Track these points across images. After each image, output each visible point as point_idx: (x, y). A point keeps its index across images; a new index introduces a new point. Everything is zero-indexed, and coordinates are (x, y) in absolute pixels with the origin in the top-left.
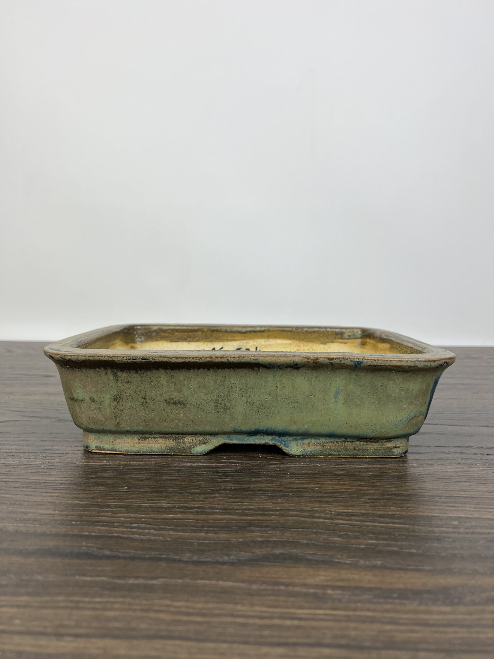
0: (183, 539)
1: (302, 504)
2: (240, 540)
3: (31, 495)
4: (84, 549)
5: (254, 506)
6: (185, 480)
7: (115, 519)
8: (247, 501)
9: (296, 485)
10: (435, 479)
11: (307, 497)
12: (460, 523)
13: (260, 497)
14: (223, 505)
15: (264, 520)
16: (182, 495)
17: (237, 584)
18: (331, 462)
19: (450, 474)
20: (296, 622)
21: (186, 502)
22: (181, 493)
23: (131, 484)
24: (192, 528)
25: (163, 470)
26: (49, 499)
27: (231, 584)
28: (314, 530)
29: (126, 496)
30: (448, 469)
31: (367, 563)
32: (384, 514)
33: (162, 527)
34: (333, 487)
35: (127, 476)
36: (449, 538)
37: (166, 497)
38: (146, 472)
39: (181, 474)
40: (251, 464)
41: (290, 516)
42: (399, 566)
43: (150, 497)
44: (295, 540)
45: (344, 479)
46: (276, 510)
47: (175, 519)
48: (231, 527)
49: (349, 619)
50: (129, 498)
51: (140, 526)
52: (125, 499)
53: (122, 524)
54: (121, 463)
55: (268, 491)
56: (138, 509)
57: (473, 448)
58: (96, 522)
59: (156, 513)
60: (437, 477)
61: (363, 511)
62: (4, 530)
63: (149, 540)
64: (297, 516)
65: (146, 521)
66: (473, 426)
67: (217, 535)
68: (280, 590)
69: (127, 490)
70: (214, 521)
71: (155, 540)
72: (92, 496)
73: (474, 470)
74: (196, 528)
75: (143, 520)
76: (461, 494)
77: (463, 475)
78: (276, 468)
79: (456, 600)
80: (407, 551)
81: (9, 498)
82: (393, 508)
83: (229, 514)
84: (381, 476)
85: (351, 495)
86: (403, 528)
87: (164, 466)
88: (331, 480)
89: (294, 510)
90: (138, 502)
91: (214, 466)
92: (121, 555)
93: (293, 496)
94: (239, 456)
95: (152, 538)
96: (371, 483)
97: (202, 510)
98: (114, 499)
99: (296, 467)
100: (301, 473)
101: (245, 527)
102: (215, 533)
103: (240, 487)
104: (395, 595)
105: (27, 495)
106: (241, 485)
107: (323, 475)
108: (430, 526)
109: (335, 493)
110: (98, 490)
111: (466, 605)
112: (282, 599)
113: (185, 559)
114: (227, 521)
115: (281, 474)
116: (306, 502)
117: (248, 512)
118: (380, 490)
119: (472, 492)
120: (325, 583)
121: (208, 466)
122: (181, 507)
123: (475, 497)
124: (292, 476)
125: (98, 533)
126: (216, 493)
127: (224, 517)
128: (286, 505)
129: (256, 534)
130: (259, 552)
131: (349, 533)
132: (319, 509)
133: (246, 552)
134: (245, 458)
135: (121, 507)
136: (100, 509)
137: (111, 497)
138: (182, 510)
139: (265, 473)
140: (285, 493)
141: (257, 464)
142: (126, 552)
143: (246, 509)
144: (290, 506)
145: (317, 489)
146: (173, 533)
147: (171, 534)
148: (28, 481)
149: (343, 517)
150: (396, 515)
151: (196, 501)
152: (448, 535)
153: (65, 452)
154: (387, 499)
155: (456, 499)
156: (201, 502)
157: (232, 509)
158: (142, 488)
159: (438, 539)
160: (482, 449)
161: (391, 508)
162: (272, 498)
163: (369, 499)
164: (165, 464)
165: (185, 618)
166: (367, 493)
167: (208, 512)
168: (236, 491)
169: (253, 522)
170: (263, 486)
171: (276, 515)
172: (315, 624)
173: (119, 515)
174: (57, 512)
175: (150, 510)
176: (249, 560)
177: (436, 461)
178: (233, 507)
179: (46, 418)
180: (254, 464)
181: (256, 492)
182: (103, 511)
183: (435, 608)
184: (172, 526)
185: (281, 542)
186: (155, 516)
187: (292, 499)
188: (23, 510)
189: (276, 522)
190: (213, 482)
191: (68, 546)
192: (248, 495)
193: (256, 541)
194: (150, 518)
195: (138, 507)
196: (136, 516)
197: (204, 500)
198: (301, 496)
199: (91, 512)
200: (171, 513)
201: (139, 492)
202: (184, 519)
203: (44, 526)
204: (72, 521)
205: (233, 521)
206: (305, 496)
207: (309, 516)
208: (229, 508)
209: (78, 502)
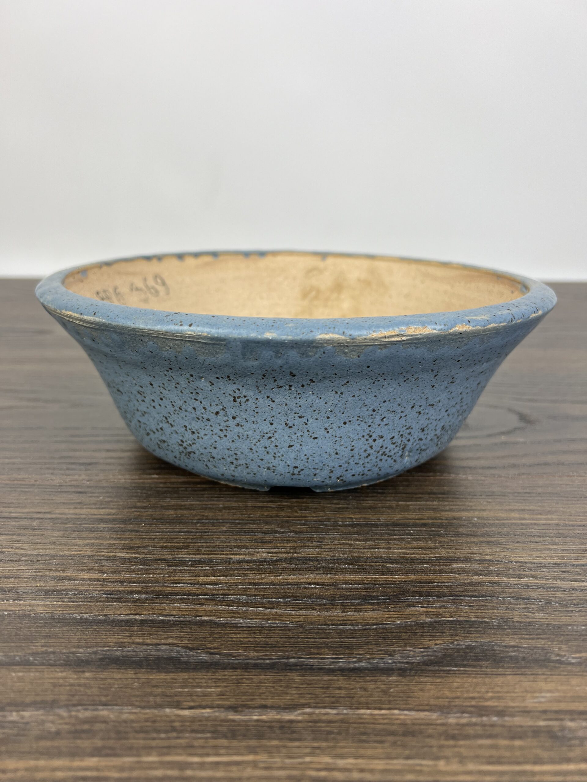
0: (312, 623)
2: (399, 622)
3: (60, 544)
4: (164, 651)
5: (397, 554)
7: (198, 586)
8: (384, 545)
9: (443, 513)
11: (467, 535)
13: (399, 537)
15: (421, 583)
16: (285, 535)
17: (423, 715)
22: (283, 533)
23: (205, 518)
24: (320, 601)
26: (89, 551)
27: (413, 714)
28: (501, 599)
29: (203, 540)
33: (274, 600)
37: (262, 541)
41: (456, 573)
43: (238, 541)
44: (481, 620)
46: (431, 562)
47: (289, 584)
48: (376, 598)
50: (208, 544)
51: (239, 599)
52: (203, 547)
53: (212, 597)
55: (408, 525)
56: (228, 567)
58: (171, 593)
59: (256, 572)
62: (33, 615)
63: (261, 628)
64: (465, 571)
65: (246, 589)
67: (361, 614)
68: (493, 725)
71: (270, 628)
72: (151, 543)
74: (324, 601)
75: (241, 587)
81: (27, 550)
83: (365, 571)
89: (457, 560)
90: (222, 551)
92: (225, 660)
93: (446, 534)
95: (264, 623)
98: (186, 547)
101: (397, 596)
102: (355, 611)
103: (365, 518)
105: (54, 544)
106: (364, 516)
110: (159, 530)
112: (503, 742)
113: (326, 665)
114: (367, 586)
116: (469, 545)
117: (391, 566)
122: (291, 560)
125: (179, 617)
126: (334, 531)
127: (358, 577)
128: (443, 552)
129: (418, 609)
130: (435, 646)
132: (491, 557)
133: (414, 646)
136: (171, 568)
137: (182, 544)
138: (293, 565)
140: (433, 529)
142: (231, 655)
143: (386, 561)
144: (448, 553)
145: (475, 519)
147: (291, 615)
148: (49, 516)
149: (532, 573)
151: (308, 547)
156: (317, 550)
157: (366, 562)
158: (223, 524)
162: (417, 538)
167: (332, 568)
168: (361, 527)
169: (405, 585)
170: (397, 517)
171: (435, 571)
174: (105, 575)
175: (247, 567)
176: (425, 663)
178: (368, 558)
181: (391, 528)
182: (175, 572)
184: (288, 598)
185: (460, 623)
186: (255, 578)
187: (447, 540)
188: (54, 574)
189: (440, 584)
190: (323, 511)
191: (138, 644)
192: (381, 534)
193: (422, 624)
194: (251, 584)
195: (226, 562)
196: (228, 580)
197: (320, 545)
198: (458, 535)
199: (158, 574)
200: (278, 571)
201: (220, 532)
202: (301, 584)
203: (92, 604)
204: (132, 593)
205: (375, 584)
206: (464, 534)
207: (482, 571)
208: (361, 558)
209: (134, 556)
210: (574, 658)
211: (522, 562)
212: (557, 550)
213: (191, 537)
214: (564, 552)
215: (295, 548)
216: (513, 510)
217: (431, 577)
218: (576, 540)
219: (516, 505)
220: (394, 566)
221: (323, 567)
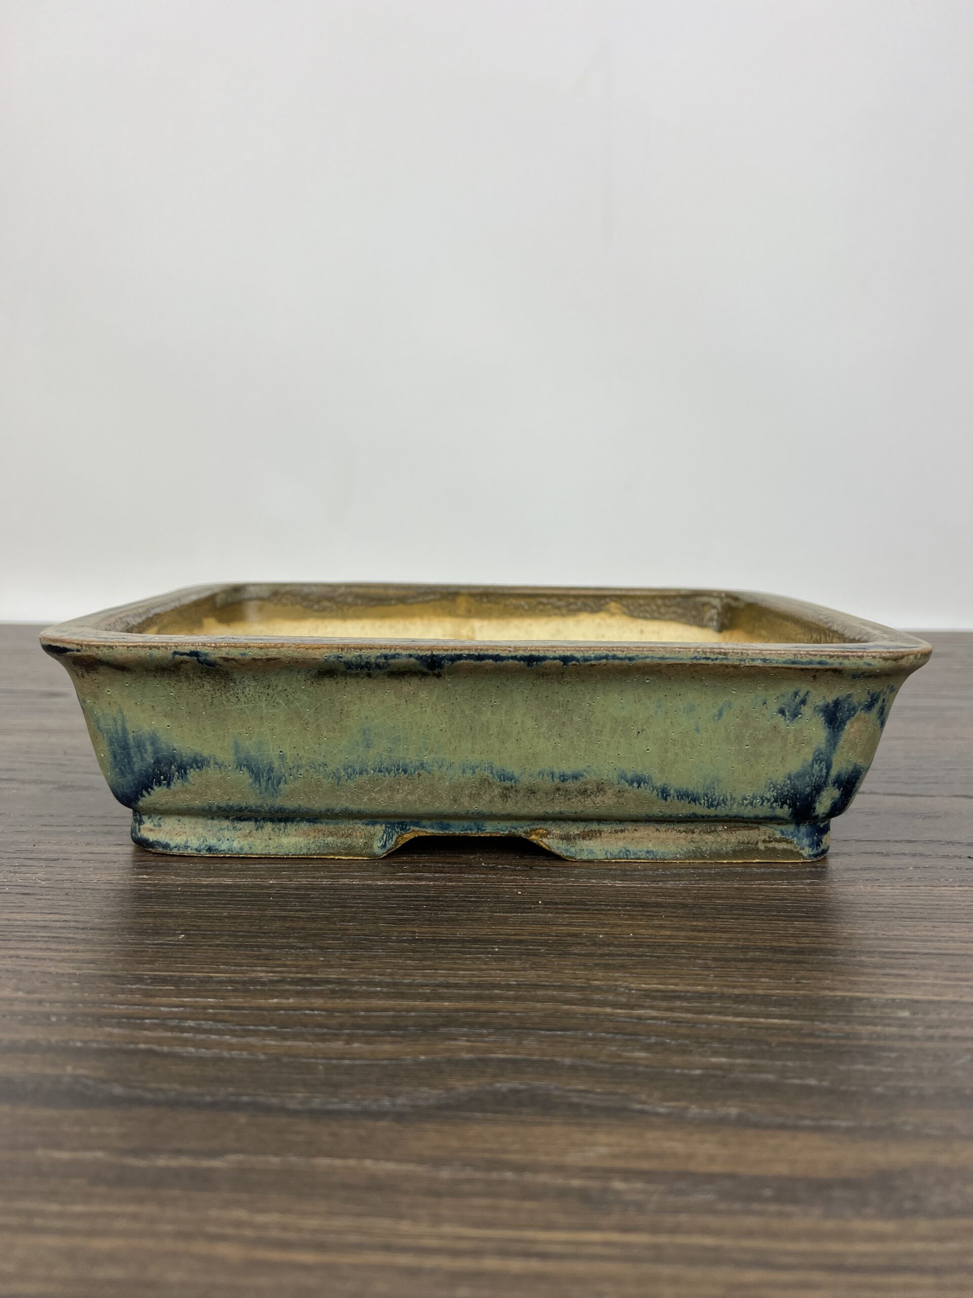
0: (294, 1056)
1: (566, 971)
2: (423, 1057)
5: (462, 976)
6: (313, 919)
7: (148, 1008)
8: (445, 966)
9: (555, 928)
10: (860, 914)
11: (578, 955)
12: (914, 1014)
13: (474, 956)
14: (391, 974)
15: (480, 1011)
16: (303, 952)
17: (404, 1168)
18: (634, 875)
20: (535, 1265)
21: (310, 969)
22: (302, 948)
23: (194, 928)
24: (318, 1030)
25: (269, 895)
26: (9, 964)
27: (391, 1166)
28: (590, 1034)
29: (179, 955)
30: (888, 890)
31: (706, 1111)
32: (747, 995)
33: (251, 1027)
34: (636, 931)
35: (189, 911)
36: (891, 1050)
37: (267, 958)
38: (232, 901)
39: (306, 906)
40: (461, 882)
41: (538, 1001)
42: (779, 1120)
43: (232, 957)
44: (547, 1058)
45: (660, 914)
46: (509, 987)
47: (281, 1009)
48: (404, 1028)
49: (658, 1255)
50: (186, 960)
51: (201, 1025)
52: (176, 962)
53: (162, 1021)
54: (181, 880)
55: (494, 942)
56: (203, 986)
57: (940, 845)
58: (106, 1016)
59: (241, 994)
60: (864, 909)
61: (699, 988)
63: (218, 1060)
64: (553, 999)
65: (217, 1014)
66: (939, 796)
67: (372, 1047)
68: (502, 1182)
69: (184, 941)
71: (231, 1060)
72: (104, 956)
73: (943, 892)
74: (325, 1030)
75: (211, 1011)
76: (915, 948)
77: (919, 904)
78: (515, 890)
79: (908, 1205)
80: (798, 1082)
82: (767, 980)
83: (403, 996)
84: (743, 907)
85: (676, 951)
86: (788, 1028)
87: (271, 886)
88: (632, 918)
89: (548, 986)
90: (203, 968)
92: (149, 1096)
93: (548, 954)
94: (438, 862)
95: (226, 1054)
96: (719, 923)
97: (345, 987)
98: (151, 962)
99: (559, 888)
100: (569, 901)
101: (436, 1027)
102: (367, 1043)
103: (434, 933)
104: (768, 1193)
106: (435, 930)
107: (615, 906)
108: (848, 1022)
109: (641, 946)
110: (121, 941)
111: (932, 1215)
112: (507, 1203)
113: (292, 1105)
114: (397, 1014)
115: (524, 903)
116: (575, 967)
117: (445, 991)
118: (739, 940)
119: (940, 941)
120: (608, 1164)
122: (299, 982)
123: (945, 955)
124: (549, 908)
125: (105, 1044)
126: (380, 948)
127: (391, 1003)
128: (531, 976)
129: (459, 1043)
130: (463, 1087)
131: (668, 1041)
132: (603, 983)
133: (432, 1086)
134: (449, 867)
135: (164, 981)
136: (119, 986)
137: (147, 959)
138: (299, 987)
139: (490, 902)
140: (531, 947)
141: (474, 882)
142: (160, 1090)
143: (441, 985)
144: (539, 976)
145: (601, 936)
147: (269, 1045)
149: (655, 1003)
150: (773, 996)
151: (332, 967)
152: (889, 1043)
153: (61, 856)
154: (753, 960)
155: (904, 958)
156: (343, 970)
157: (410, 985)
158: (219, 936)
159: (867, 1054)
160: (958, 845)
161: (763, 980)
162: (500, 958)
163: (714, 959)
164: (274, 882)
165: (275, 1255)
166: (710, 945)
167: (356, 992)
168: (423, 943)
169: (454, 1014)
170: (484, 931)
171: (508, 998)
172: (580, 1268)
173: (158, 999)
174: (20, 993)
175: (230, 988)
176: (440, 1107)
177: (861, 872)
178: (414, 980)
179: (35, 782)
180: (467, 881)
181: (467, 945)
182: (124, 992)
183: (858, 1225)
184: (273, 1026)
185: (514, 1062)
186: (237, 1001)
187: (544, 961)
189: (507, 1014)
190: (376, 923)
192: (450, 952)
193: (457, 1061)
194: (226, 1008)
195: (202, 982)
196: (196, 1002)
197: (351, 964)
198: (565, 954)
199: (98, 993)
200: (273, 994)
201: (209, 946)
202: (301, 1009)
204: (50, 1014)
205: (410, 1012)
206: (575, 954)
207: (580, 1000)
208: (405, 981)
209: (71, 971)
210: (663, 1107)
211: (646, 990)
214: (718, 979)
220: (449, 991)
221: (342, 990)
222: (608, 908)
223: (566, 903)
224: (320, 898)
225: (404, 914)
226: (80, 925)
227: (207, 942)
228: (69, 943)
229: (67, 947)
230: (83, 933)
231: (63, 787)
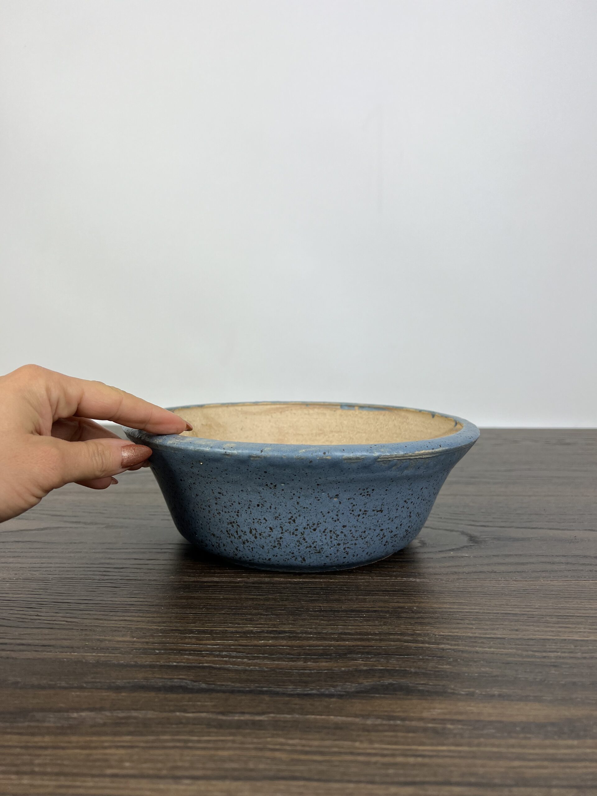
0: (281, 669)
1: (402, 626)
2: (343, 669)
3: (101, 620)
4: (176, 682)
5: (350, 629)
6: (268, 600)
7: (201, 646)
8: (342, 624)
9: (391, 604)
10: (543, 595)
11: (406, 618)
12: (576, 646)
13: (354, 619)
14: (315, 628)
15: (364, 646)
16: (268, 617)
17: (350, 719)
19: (559, 588)
20: (420, 760)
22: (267, 615)
23: (209, 605)
24: (288, 656)
25: (240, 587)
26: (123, 624)
27: (344, 719)
28: (421, 657)
29: (206, 619)
31: (484, 692)
33: (256, 655)
36: (566, 664)
37: (251, 620)
39: (261, 592)
41: (392, 641)
42: (519, 697)
43: (233, 620)
44: (403, 669)
46: (375, 634)
47: (268, 646)
48: (330, 655)
50: (210, 621)
51: (231, 654)
52: (206, 623)
53: (211, 653)
54: (192, 579)
55: (362, 612)
56: (224, 635)
57: (580, 558)
58: (182, 650)
59: (244, 639)
60: (544, 593)
61: (469, 634)
62: (84, 661)
63: (245, 671)
64: (399, 640)
65: (236, 649)
66: (577, 530)
67: (317, 664)
68: (397, 726)
69: (206, 612)
70: (310, 648)
71: (252, 671)
72: (169, 620)
74: (292, 656)
75: (233, 647)
76: (573, 613)
77: (573, 590)
78: (366, 584)
79: (582, 733)
81: (77, 623)
83: (325, 639)
85: (454, 615)
87: (238, 582)
89: (395, 633)
90: (221, 625)
91: (296, 581)
92: (218, 688)
93: (391, 617)
95: (247, 668)
97: (294, 635)
98: (194, 623)
101: (346, 654)
102: (313, 662)
103: (330, 607)
104: (518, 729)
105: (97, 619)
106: (330, 605)
108: (545, 651)
109: (436, 613)
110: (174, 612)
111: (594, 738)
112: (400, 734)
113: (288, 692)
114: (324, 648)
115: (373, 591)
116: (406, 624)
119: (585, 610)
120: (443, 717)
121: (289, 581)
122: (271, 632)
123: (588, 616)
124: (385, 594)
125: (188, 664)
126: (305, 614)
127: (319, 643)
128: (385, 628)
129: (359, 662)
130: (367, 683)
131: (459, 660)
132: (421, 632)
133: (352, 682)
135: (204, 632)
136: (182, 635)
137: (191, 621)
138: (272, 635)
139: (354, 590)
140: (381, 614)
142: (223, 685)
143: (341, 634)
144: (389, 629)
145: (415, 608)
146: (269, 662)
147: (267, 664)
148: (92, 602)
149: (449, 642)
151: (285, 624)
152: (565, 661)
153: (124, 566)
156: (291, 626)
157: (326, 634)
158: (223, 609)
159: (555, 666)
160: (590, 558)
162: (367, 619)
165: (303, 757)
167: (301, 637)
168: (326, 612)
169: (353, 648)
170: (355, 606)
171: (376, 640)
172: (440, 761)
173: (204, 641)
174: (135, 639)
175: (238, 635)
176: (358, 692)
177: (540, 573)
178: (328, 631)
179: (91, 523)
180: (339, 579)
181: (349, 613)
182: (186, 638)
184: (266, 654)
185: (387, 670)
186: (244, 642)
187: (390, 621)
188: (98, 637)
189: (378, 648)
190: (300, 601)
191: (159, 678)
192: (341, 617)
193: (360, 670)
194: (240, 645)
195: (223, 632)
196: (224, 643)
197: (294, 623)
198: (399, 618)
199: (173, 639)
200: (260, 638)
201: (219, 614)
202: (277, 646)
203: (125, 656)
204: (154, 649)
205: (331, 647)
206: (404, 617)
207: (411, 640)
208: (323, 632)
209: (155, 627)
210: (463, 691)
211: (443, 635)
212: (472, 628)
213: (198, 616)
214: (478, 629)
215: (274, 625)
216: (446, 603)
217: (373, 643)
218: (488, 623)
219: (449, 600)
220: (346, 637)
221: (294, 636)
222: (415, 593)
223: (394, 591)
224: (267, 588)
225: (312, 597)
226: (149, 604)
227: (218, 612)
228: (148, 613)
229: (148, 615)
230: (153, 608)
231: (108, 527)
